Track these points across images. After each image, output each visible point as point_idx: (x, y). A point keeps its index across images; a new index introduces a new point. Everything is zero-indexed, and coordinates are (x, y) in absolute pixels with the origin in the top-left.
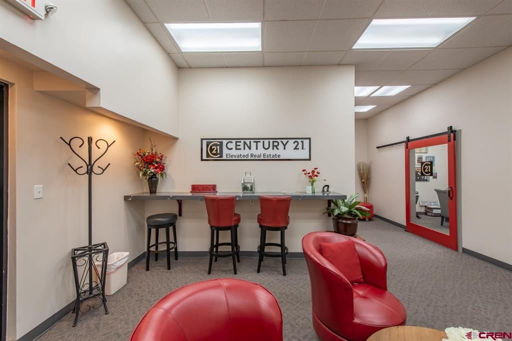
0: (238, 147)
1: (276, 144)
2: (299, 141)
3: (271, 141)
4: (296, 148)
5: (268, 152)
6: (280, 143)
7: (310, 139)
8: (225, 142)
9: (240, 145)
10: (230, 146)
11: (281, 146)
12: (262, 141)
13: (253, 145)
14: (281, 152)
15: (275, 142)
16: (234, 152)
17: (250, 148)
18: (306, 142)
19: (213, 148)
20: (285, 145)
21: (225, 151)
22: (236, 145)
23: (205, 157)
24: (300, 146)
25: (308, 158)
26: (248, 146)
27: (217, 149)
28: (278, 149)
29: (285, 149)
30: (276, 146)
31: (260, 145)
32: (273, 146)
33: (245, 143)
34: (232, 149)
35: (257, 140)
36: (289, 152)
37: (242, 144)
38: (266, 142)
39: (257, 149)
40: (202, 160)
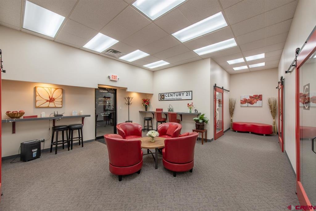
1: (180, 94)
2: (188, 92)
3: (179, 93)
4: (187, 95)
5: (177, 97)
6: (182, 94)
7: (192, 91)
8: (165, 94)
11: (182, 95)
12: (176, 93)
13: (173, 95)
14: (183, 97)
15: (180, 93)
16: (168, 98)
17: (172, 96)
18: (191, 93)
20: (183, 94)
21: (165, 97)
22: (168, 95)
23: (160, 100)
24: (188, 94)
25: (191, 99)
27: (163, 97)
30: (180, 95)
31: (175, 94)
33: (171, 94)
35: (174, 93)
37: (170, 95)
38: (177, 93)
40: (159, 101)
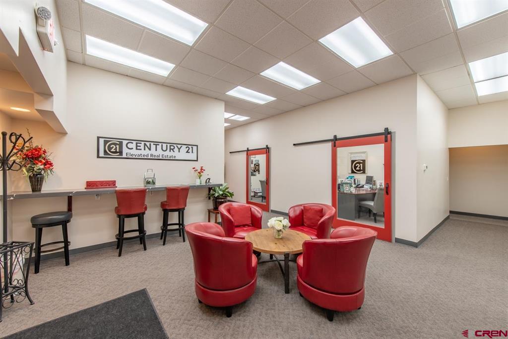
0: (138, 148)
1: (172, 147)
2: (190, 147)
3: (169, 145)
4: (187, 152)
5: (166, 153)
6: (176, 147)
7: (197, 146)
8: (125, 142)
9: (140, 146)
10: (130, 146)
11: (176, 150)
12: (160, 144)
13: (153, 147)
14: (176, 154)
15: (172, 146)
16: (134, 152)
17: (150, 149)
18: (195, 148)
19: (111, 146)
20: (179, 149)
21: (125, 150)
22: (137, 146)
23: (102, 154)
24: (190, 151)
25: (196, 159)
26: (148, 147)
27: (116, 148)
28: (174, 151)
29: (179, 152)
30: (173, 149)
31: (159, 147)
32: (170, 149)
33: (145, 144)
34: (132, 149)
35: (156, 144)
36: (182, 154)
37: (142, 145)
38: (164, 145)
39: (156, 150)
40: (98, 157)
